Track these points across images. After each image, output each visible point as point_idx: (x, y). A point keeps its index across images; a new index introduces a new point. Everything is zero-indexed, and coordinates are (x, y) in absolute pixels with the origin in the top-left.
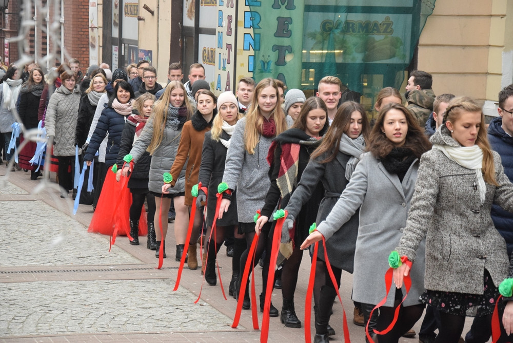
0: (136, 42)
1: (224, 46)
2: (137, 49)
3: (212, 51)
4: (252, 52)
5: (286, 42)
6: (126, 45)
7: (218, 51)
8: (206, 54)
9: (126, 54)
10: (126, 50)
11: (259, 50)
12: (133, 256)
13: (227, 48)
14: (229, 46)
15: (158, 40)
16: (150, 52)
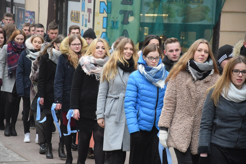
0: (24, 5)
1: (86, 10)
2: (24, 11)
3: (77, 13)
4: (105, 15)
5: (129, 8)
6: (16, 7)
7: (81, 13)
8: (73, 15)
9: (16, 13)
10: (16, 10)
11: (111, 13)
12: (20, 156)
13: (88, 11)
14: (89, 10)
15: (39, 5)
16: (34, 13)
